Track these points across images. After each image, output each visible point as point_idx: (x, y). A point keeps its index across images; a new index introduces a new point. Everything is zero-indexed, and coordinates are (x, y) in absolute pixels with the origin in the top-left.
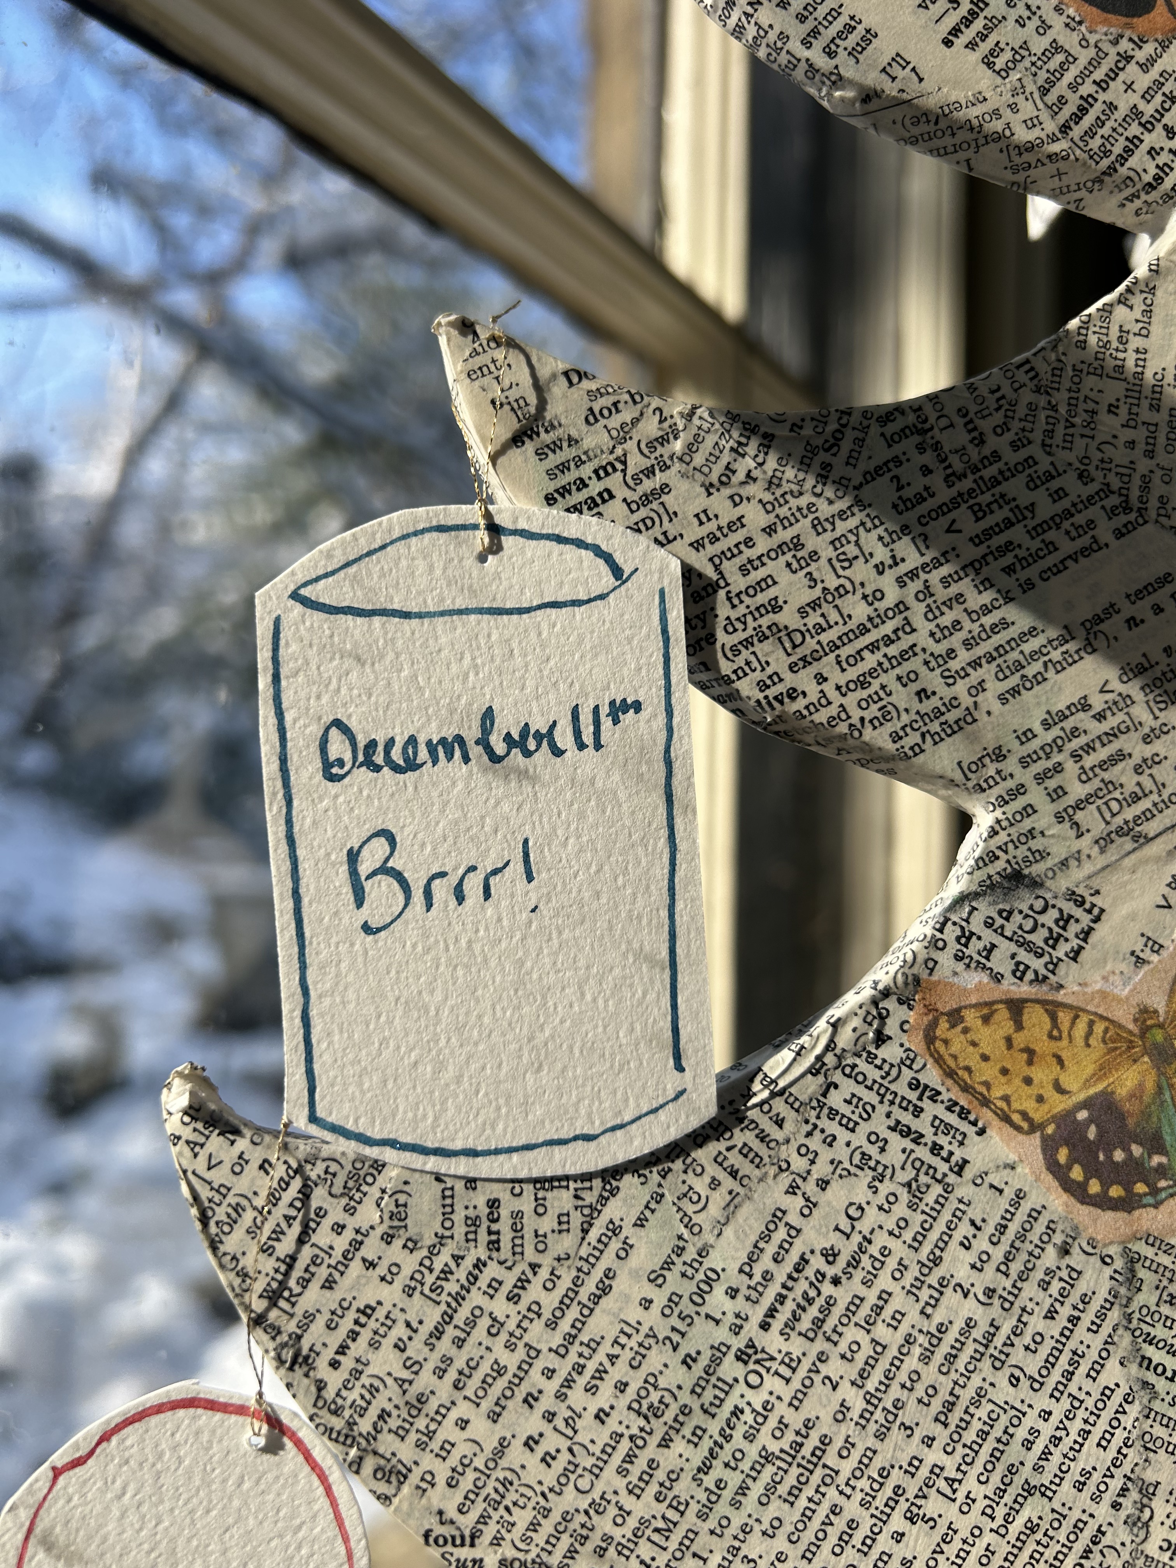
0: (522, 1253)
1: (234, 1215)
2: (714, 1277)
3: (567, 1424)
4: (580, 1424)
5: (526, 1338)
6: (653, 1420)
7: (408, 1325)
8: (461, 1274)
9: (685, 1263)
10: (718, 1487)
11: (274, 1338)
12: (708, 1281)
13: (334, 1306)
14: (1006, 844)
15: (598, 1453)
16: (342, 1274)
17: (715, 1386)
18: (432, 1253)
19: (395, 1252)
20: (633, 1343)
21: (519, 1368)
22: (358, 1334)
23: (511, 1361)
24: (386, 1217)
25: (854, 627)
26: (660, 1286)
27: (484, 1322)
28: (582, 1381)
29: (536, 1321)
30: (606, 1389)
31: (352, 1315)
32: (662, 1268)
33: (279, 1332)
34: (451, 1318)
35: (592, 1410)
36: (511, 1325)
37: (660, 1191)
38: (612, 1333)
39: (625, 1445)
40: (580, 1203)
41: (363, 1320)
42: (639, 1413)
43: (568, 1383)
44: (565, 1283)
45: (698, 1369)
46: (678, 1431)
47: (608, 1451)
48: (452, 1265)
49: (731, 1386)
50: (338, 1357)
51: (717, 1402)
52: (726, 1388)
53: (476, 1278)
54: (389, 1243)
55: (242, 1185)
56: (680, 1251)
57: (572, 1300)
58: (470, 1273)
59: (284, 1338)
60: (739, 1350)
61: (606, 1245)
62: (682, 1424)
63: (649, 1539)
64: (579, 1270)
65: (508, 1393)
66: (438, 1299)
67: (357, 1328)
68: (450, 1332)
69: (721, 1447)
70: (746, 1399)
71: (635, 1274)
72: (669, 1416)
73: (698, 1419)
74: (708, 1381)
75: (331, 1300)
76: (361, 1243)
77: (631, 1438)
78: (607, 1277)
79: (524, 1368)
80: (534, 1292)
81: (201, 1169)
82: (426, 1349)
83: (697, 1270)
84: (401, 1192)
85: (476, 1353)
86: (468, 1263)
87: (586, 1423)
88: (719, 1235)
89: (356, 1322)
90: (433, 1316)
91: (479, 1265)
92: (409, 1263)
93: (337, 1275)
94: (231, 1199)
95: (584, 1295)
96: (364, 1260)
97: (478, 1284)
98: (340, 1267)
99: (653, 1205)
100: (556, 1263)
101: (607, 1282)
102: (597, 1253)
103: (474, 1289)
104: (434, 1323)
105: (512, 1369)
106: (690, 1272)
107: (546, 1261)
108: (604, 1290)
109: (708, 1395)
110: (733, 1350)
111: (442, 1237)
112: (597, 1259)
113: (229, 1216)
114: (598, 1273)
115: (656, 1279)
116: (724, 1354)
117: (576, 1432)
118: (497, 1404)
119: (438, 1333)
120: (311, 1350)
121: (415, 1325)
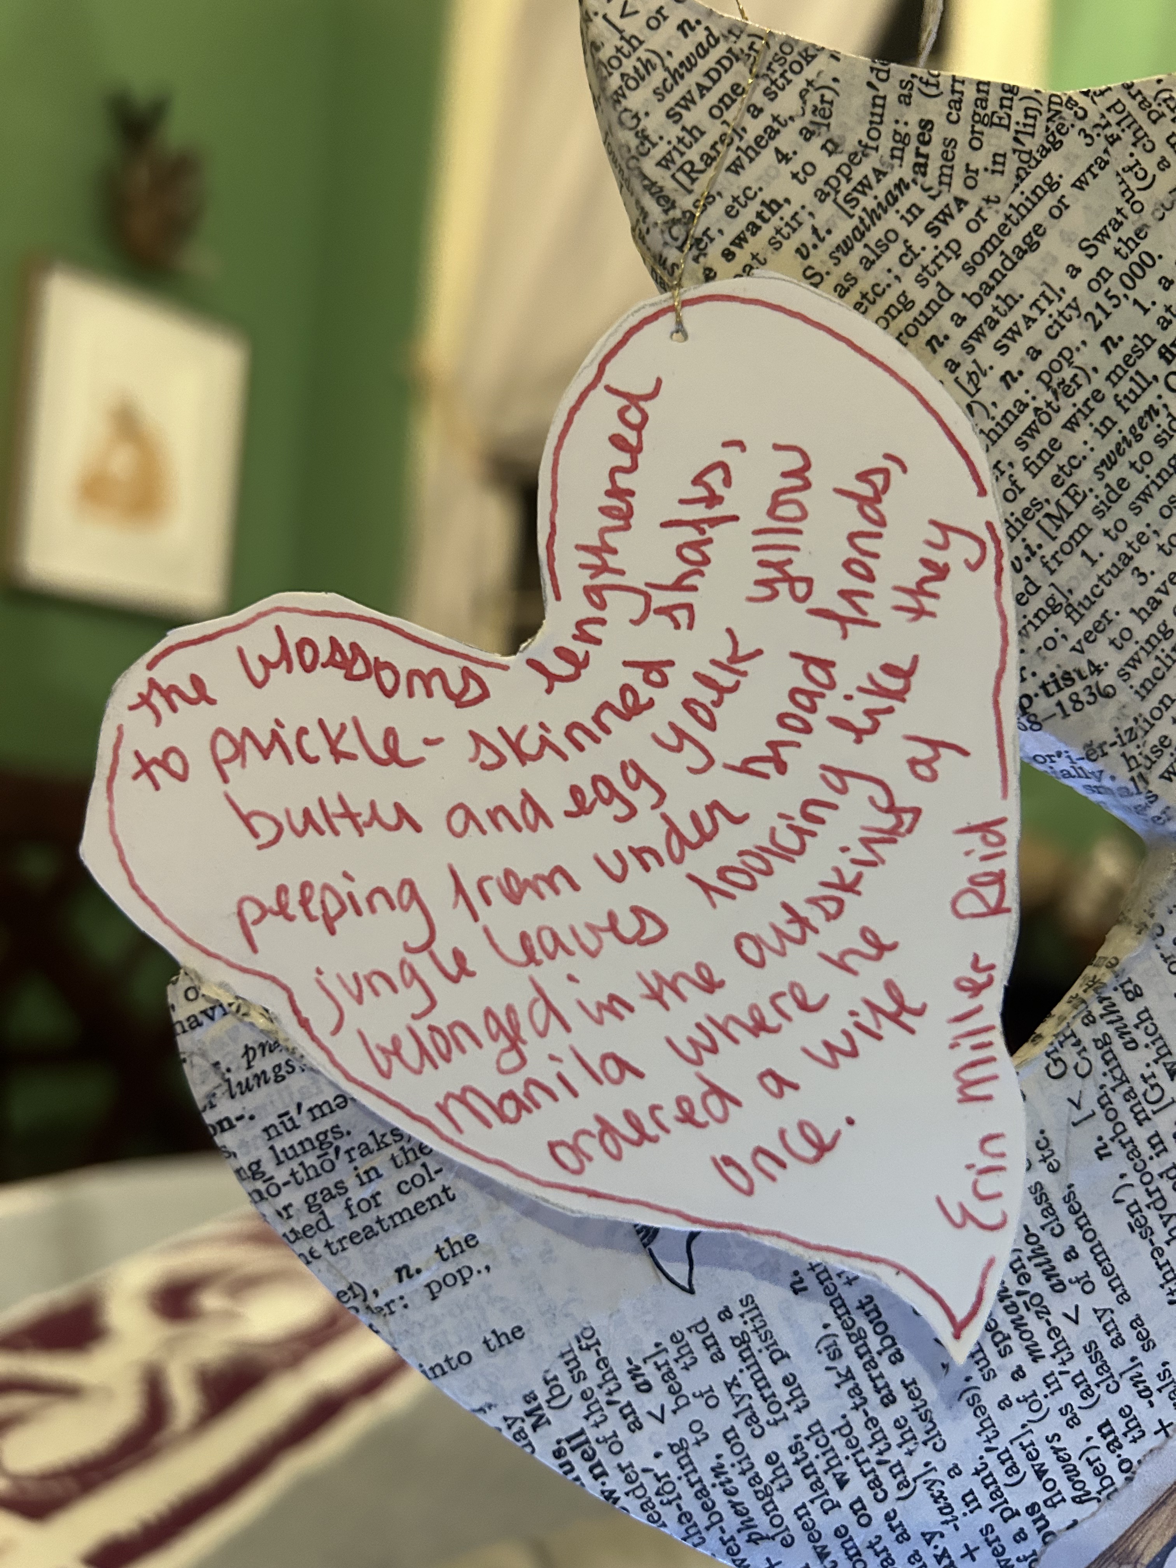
0: (950, 185)
1: (642, 70)
2: (1150, 262)
3: (971, 379)
4: (984, 382)
5: (941, 276)
6: (1061, 396)
7: (815, 231)
8: (880, 190)
9: (1120, 240)
10: (1120, 486)
11: (666, 212)
12: (1142, 265)
13: (738, 192)
15: (998, 419)
16: (752, 159)
17: (1132, 379)
18: (853, 160)
19: (813, 151)
20: (1052, 309)
21: (928, 306)
22: (759, 228)
23: (921, 297)
24: (809, 109)
26: (1091, 257)
27: (897, 249)
28: (993, 337)
29: (953, 261)
30: (1018, 349)
31: (755, 206)
32: (1095, 238)
33: (673, 206)
34: (863, 235)
35: (999, 371)
36: (926, 258)
37: (1105, 157)
38: (1032, 294)
39: (1028, 417)
40: (1019, 147)
41: (767, 214)
42: (1048, 386)
43: (978, 335)
44: (990, 228)
45: (1118, 356)
46: (1086, 416)
47: (1010, 418)
48: (872, 178)
49: (1150, 384)
50: (733, 248)
51: (1132, 397)
52: (1144, 385)
53: (896, 199)
54: (807, 140)
55: (657, 40)
56: (1117, 225)
57: (995, 248)
58: (890, 192)
59: (676, 213)
60: (1164, 346)
61: (1040, 198)
62: (1092, 410)
63: (1038, 524)
64: (1008, 217)
65: (912, 330)
66: (851, 212)
67: (759, 222)
68: (859, 250)
69: (1130, 445)
70: (1163, 401)
71: (1066, 237)
72: (1081, 396)
73: (1108, 408)
74: (1126, 372)
75: (732, 185)
76: (778, 132)
77: (1036, 410)
78: (1036, 232)
79: (934, 307)
80: (956, 229)
81: (613, 15)
82: (831, 262)
83: (1132, 251)
84: (828, 88)
85: (885, 279)
86: (889, 182)
87: (990, 383)
88: (1162, 219)
89: (759, 215)
90: (844, 228)
91: (902, 185)
92: (827, 165)
93: (745, 160)
94: (642, 53)
95: (1008, 245)
96: (777, 151)
97: (897, 206)
98: (751, 153)
99: (1095, 170)
100: (983, 204)
101: (1035, 238)
102: (1029, 205)
103: (891, 211)
104: (843, 237)
105: (920, 305)
106: (1124, 250)
107: (974, 199)
108: (1031, 245)
109: (1125, 386)
110: (1157, 345)
111: (866, 146)
112: (1029, 211)
113: (636, 70)
114: (1026, 226)
115: (1089, 247)
116: (1148, 347)
117: (978, 390)
119: (845, 247)
120: (705, 233)
121: (822, 233)
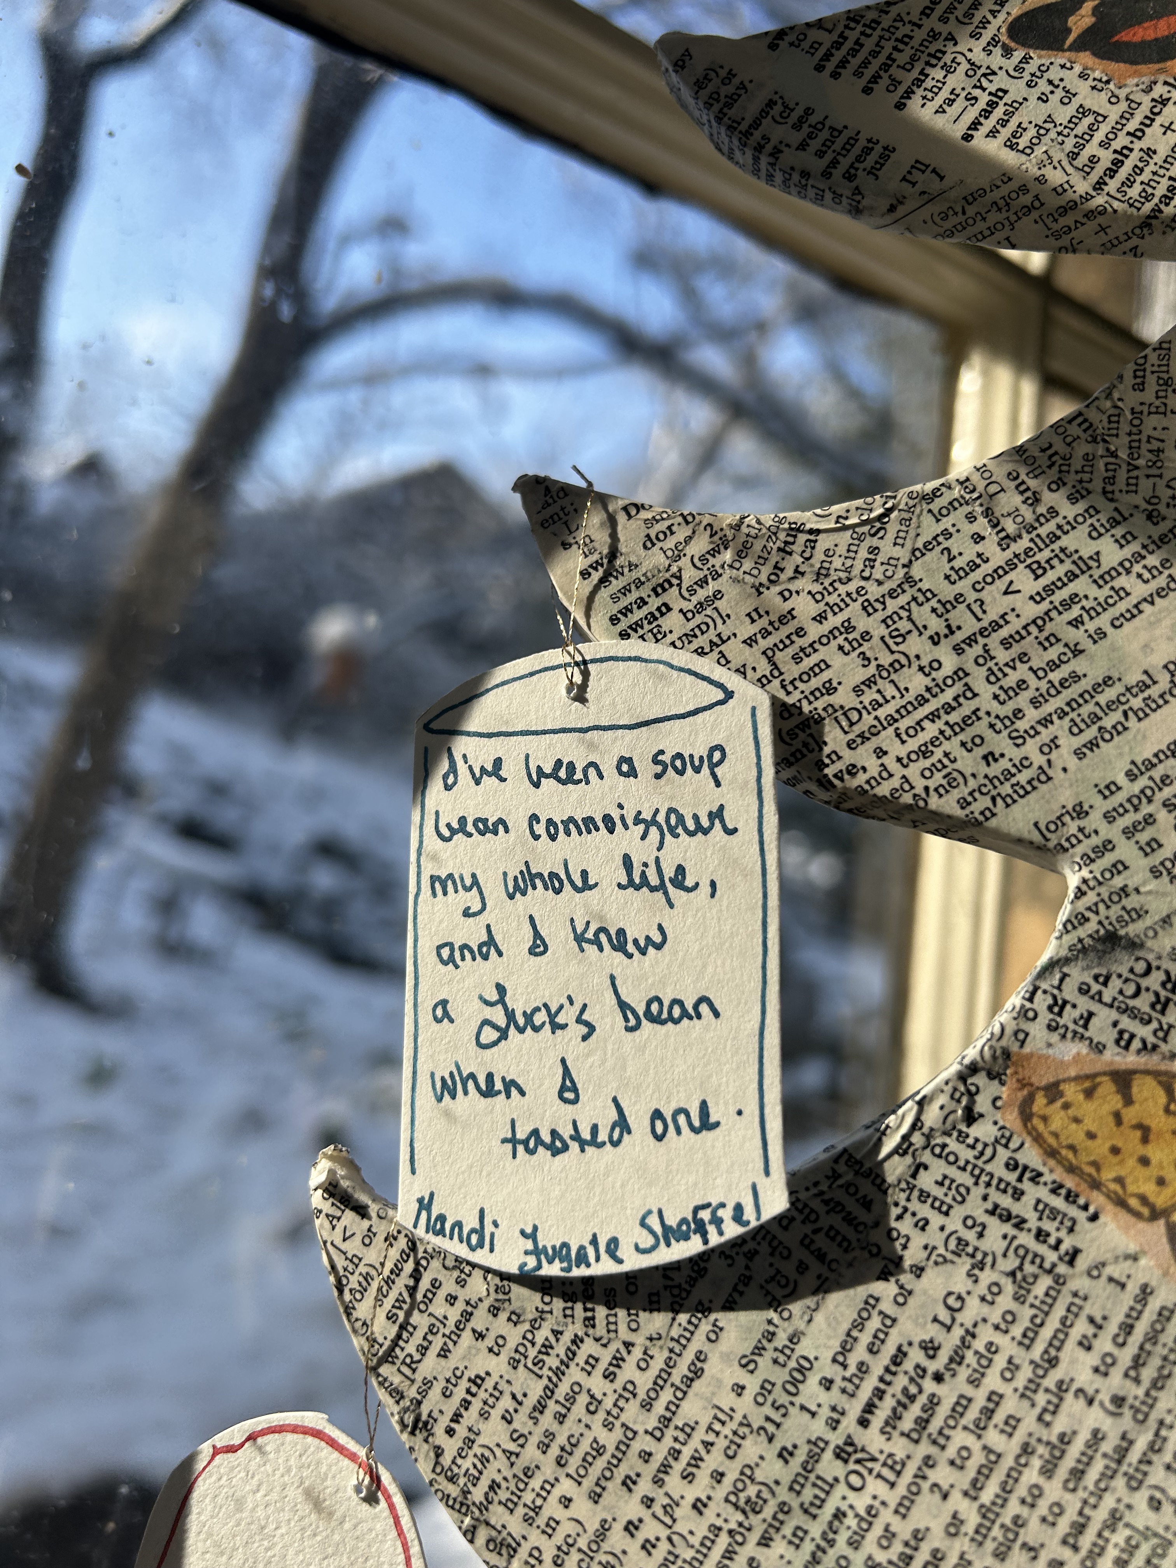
0: (616, 1331)
1: (364, 1284)
2: (807, 1365)
3: (666, 1512)
4: (678, 1513)
5: (624, 1418)
6: (751, 1515)
7: (514, 1397)
8: (560, 1350)
9: (776, 1349)
11: (398, 1402)
12: (801, 1370)
13: (449, 1374)
14: (1096, 904)
15: (697, 1545)
16: (455, 1343)
17: (814, 1485)
18: (533, 1329)
19: (501, 1325)
20: (727, 1431)
21: (617, 1448)
22: (469, 1403)
23: (610, 1440)
24: (492, 1290)
25: (912, 699)
26: (752, 1372)
27: (583, 1399)
28: (678, 1467)
29: (632, 1401)
30: (703, 1476)
31: (464, 1384)
32: (753, 1353)
33: (402, 1397)
34: (553, 1392)
35: (690, 1499)
36: (608, 1403)
37: (747, 1273)
38: (705, 1419)
39: (723, 1541)
40: (670, 1283)
41: (474, 1389)
42: (736, 1506)
43: (665, 1468)
44: (658, 1364)
45: (796, 1463)
46: (778, 1530)
47: (707, 1544)
48: (552, 1339)
49: (831, 1486)
50: (453, 1425)
51: (818, 1502)
52: (827, 1488)
53: (574, 1354)
54: (495, 1316)
55: (372, 1256)
56: (770, 1336)
57: (665, 1381)
58: (569, 1349)
59: (406, 1403)
60: (838, 1447)
61: (696, 1326)
62: (782, 1523)
64: (671, 1351)
65: (608, 1474)
66: (540, 1372)
67: (469, 1398)
68: (552, 1407)
69: (824, 1552)
70: (847, 1502)
71: (725, 1357)
72: (768, 1511)
73: (797, 1519)
74: (806, 1478)
75: (445, 1368)
76: (471, 1314)
77: (730, 1532)
78: (698, 1359)
79: (623, 1447)
80: (628, 1371)
81: (338, 1241)
82: (531, 1422)
83: (789, 1357)
85: (577, 1430)
86: (567, 1338)
87: (683, 1511)
88: (810, 1321)
89: (468, 1391)
90: (536, 1389)
91: (577, 1341)
92: (514, 1335)
93: (450, 1344)
94: (362, 1269)
95: (676, 1378)
96: (474, 1331)
97: (576, 1360)
98: (454, 1337)
99: (741, 1288)
100: (648, 1343)
101: (699, 1365)
102: (688, 1335)
103: (572, 1365)
104: (537, 1397)
105: (611, 1449)
106: (782, 1359)
107: (639, 1340)
108: (696, 1373)
109: (808, 1494)
110: (832, 1446)
111: (543, 1312)
112: (688, 1340)
113: (360, 1284)
114: (689, 1356)
115: (747, 1364)
116: (823, 1450)
117: (674, 1521)
118: (597, 1484)
119: (540, 1407)
120: (429, 1416)
121: (520, 1397)
